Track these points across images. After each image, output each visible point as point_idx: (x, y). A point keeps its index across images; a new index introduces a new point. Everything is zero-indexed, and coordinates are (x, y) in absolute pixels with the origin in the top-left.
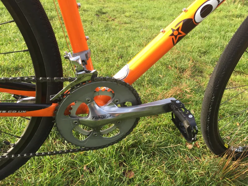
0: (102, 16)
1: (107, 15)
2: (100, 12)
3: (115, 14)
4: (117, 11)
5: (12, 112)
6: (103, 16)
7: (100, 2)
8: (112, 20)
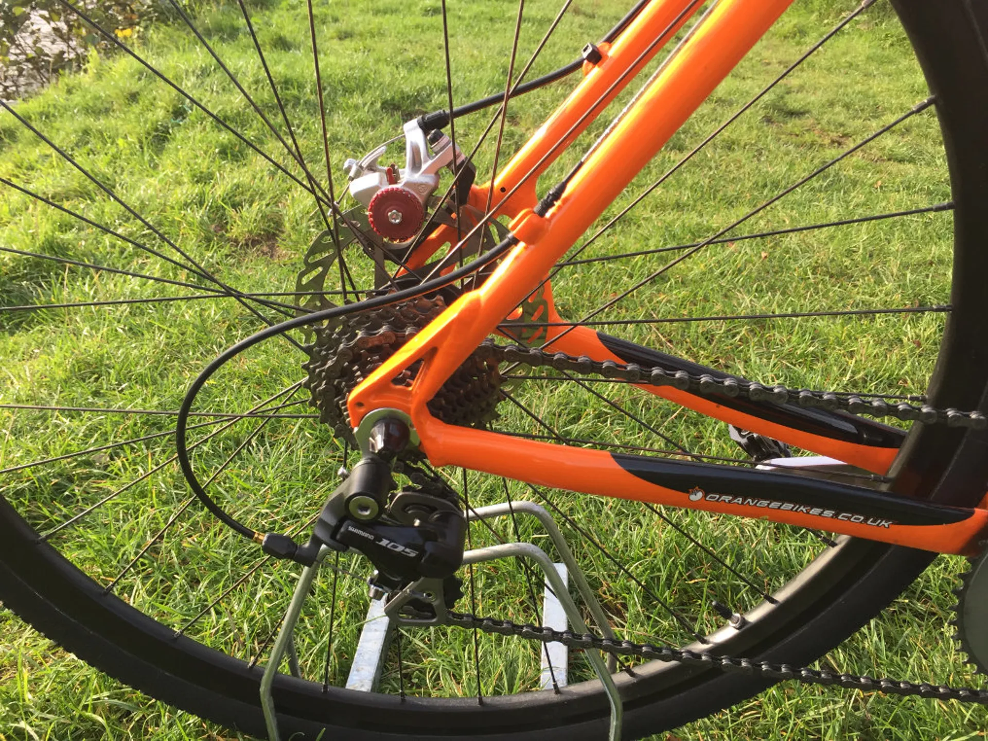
0: (790, 125)
1: (808, 121)
2: (780, 110)
3: (842, 118)
4: (847, 106)
5: (849, 518)
6: (793, 124)
7: (769, 67)
8: (833, 142)
